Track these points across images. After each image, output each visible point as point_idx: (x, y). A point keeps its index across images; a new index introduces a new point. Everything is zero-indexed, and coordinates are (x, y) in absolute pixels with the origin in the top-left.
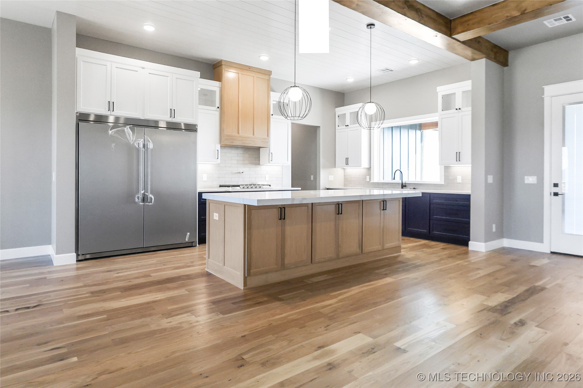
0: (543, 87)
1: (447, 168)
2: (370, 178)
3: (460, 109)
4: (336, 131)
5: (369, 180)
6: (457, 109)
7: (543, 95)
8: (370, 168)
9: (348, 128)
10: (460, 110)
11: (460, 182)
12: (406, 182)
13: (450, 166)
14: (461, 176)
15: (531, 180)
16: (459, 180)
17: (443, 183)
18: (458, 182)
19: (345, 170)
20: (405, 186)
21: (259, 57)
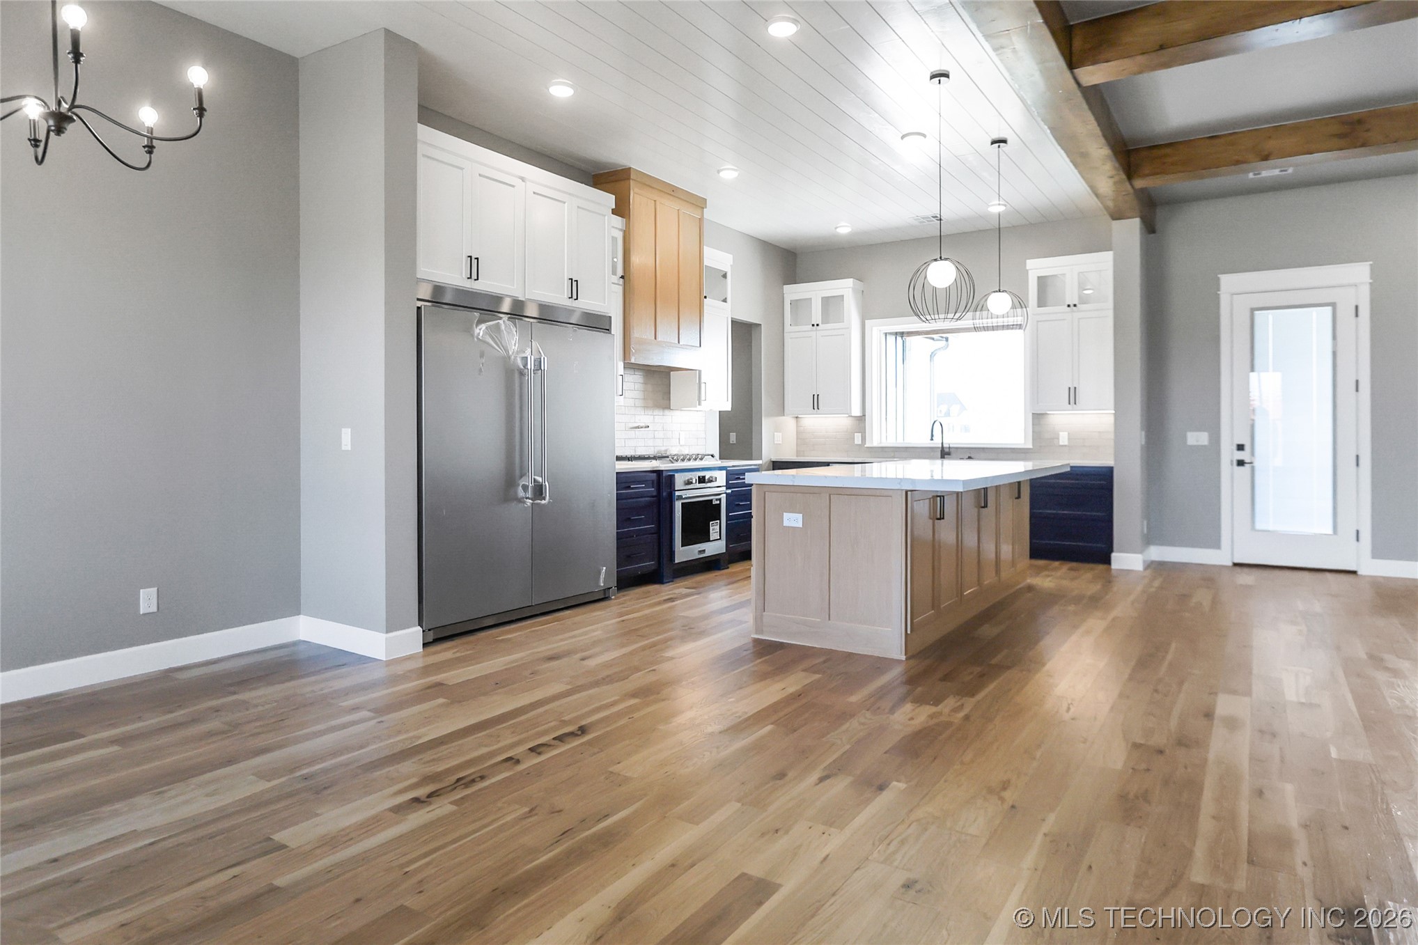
0: (1219, 276)
1: (1038, 418)
2: (864, 439)
3: (1075, 305)
4: (785, 334)
5: (860, 443)
6: (1069, 306)
7: (1219, 290)
8: (864, 415)
9: (816, 330)
10: (1075, 308)
11: (1066, 443)
12: (951, 446)
13: (1048, 412)
14: (1066, 433)
15: (1197, 438)
16: (1063, 439)
17: (1031, 447)
18: (1061, 443)
19: (799, 419)
20: (949, 454)
21: (719, 172)
